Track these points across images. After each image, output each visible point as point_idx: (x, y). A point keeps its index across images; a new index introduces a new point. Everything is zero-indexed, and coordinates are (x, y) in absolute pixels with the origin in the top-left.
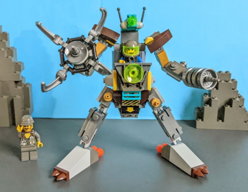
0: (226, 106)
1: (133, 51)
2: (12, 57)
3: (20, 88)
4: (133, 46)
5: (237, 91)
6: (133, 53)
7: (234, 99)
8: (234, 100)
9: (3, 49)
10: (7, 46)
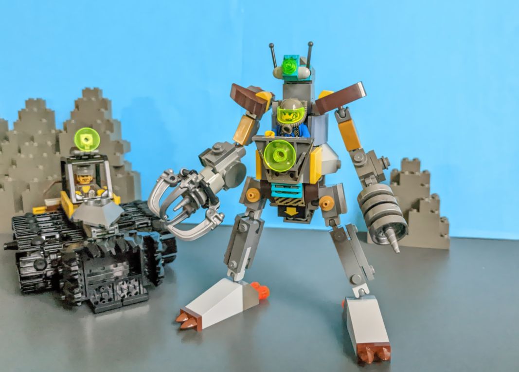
0: (411, 210)
1: (291, 117)
2: (112, 131)
3: (120, 176)
4: (292, 108)
5: (428, 189)
6: (291, 120)
7: (422, 199)
8: (421, 202)
9: (99, 121)
10: (106, 117)
